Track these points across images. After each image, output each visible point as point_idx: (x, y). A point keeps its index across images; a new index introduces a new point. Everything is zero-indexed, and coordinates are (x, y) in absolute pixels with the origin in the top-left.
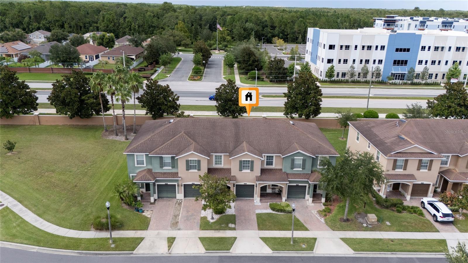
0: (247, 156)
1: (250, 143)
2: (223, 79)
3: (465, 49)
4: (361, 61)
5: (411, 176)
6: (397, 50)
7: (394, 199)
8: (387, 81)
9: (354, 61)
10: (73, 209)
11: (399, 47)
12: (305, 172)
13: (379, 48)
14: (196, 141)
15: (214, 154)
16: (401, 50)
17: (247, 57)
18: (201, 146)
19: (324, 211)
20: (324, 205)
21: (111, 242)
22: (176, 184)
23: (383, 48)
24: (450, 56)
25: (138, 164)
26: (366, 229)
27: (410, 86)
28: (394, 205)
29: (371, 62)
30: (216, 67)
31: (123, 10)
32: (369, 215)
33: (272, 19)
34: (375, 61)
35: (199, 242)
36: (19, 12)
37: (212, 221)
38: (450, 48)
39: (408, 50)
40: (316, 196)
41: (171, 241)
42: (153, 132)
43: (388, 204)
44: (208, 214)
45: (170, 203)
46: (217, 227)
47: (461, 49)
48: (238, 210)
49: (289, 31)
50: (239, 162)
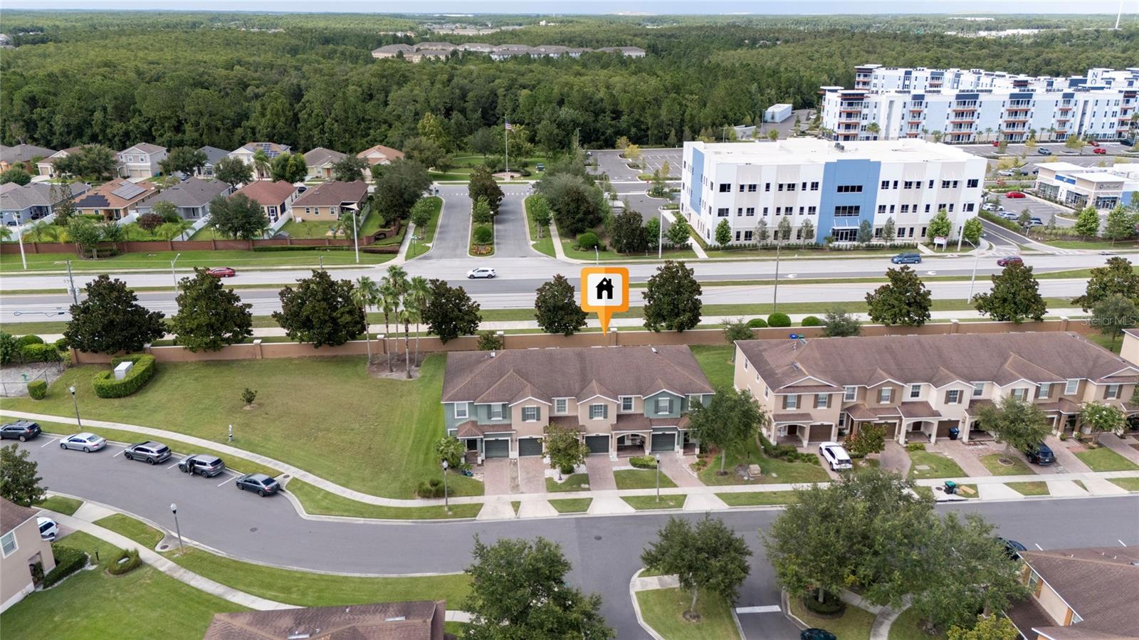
0: (599, 399)
1: (600, 382)
2: (532, 249)
3: (958, 184)
4: (779, 209)
5: (806, 416)
6: (840, 189)
7: (787, 446)
8: (825, 243)
9: (766, 210)
10: (383, 476)
11: (844, 184)
12: (673, 416)
13: (809, 186)
14: (530, 382)
15: (556, 399)
16: (847, 189)
17: (573, 205)
18: (538, 388)
19: (698, 464)
20: (698, 457)
21: (446, 509)
22: (509, 438)
23: (815, 186)
24: (933, 197)
25: (458, 415)
26: (747, 483)
27: (864, 252)
28: (785, 453)
29: (796, 211)
30: (513, 220)
31: (295, 81)
32: (751, 466)
33: (614, 96)
34: (802, 209)
35: (549, 504)
36: (79, 99)
37: (560, 482)
38: (932, 183)
39: (860, 189)
40: (687, 446)
41: (516, 505)
42: (471, 372)
43: (777, 452)
44: (555, 474)
45: (501, 463)
46: (568, 489)
47: (951, 185)
48: (590, 468)
49: (650, 121)
50: (589, 407)
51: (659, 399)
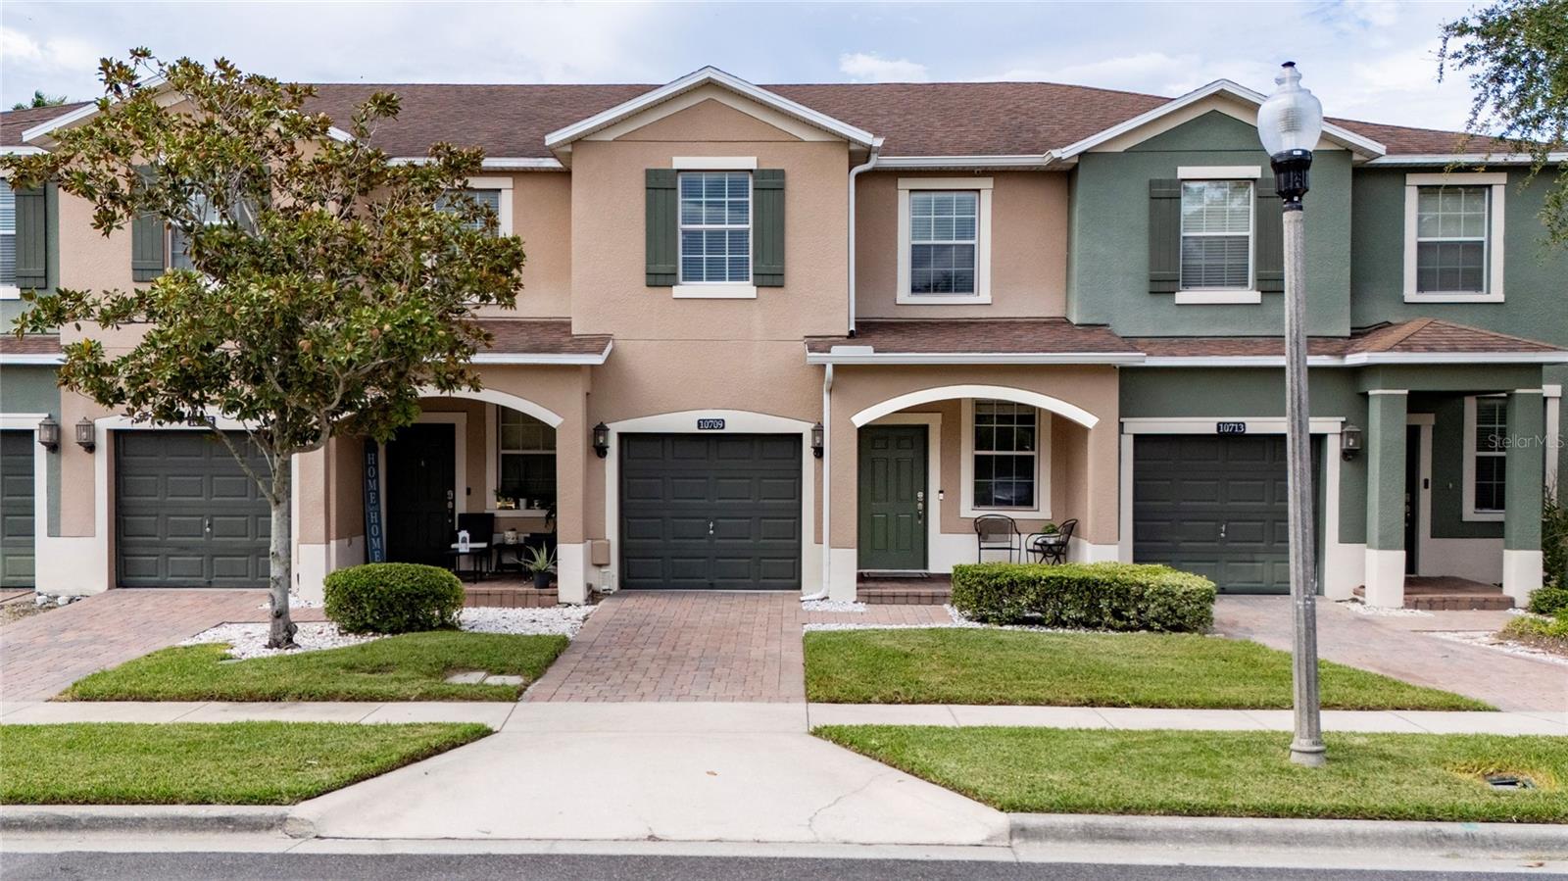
50: (644, 186)
51: (1183, 172)
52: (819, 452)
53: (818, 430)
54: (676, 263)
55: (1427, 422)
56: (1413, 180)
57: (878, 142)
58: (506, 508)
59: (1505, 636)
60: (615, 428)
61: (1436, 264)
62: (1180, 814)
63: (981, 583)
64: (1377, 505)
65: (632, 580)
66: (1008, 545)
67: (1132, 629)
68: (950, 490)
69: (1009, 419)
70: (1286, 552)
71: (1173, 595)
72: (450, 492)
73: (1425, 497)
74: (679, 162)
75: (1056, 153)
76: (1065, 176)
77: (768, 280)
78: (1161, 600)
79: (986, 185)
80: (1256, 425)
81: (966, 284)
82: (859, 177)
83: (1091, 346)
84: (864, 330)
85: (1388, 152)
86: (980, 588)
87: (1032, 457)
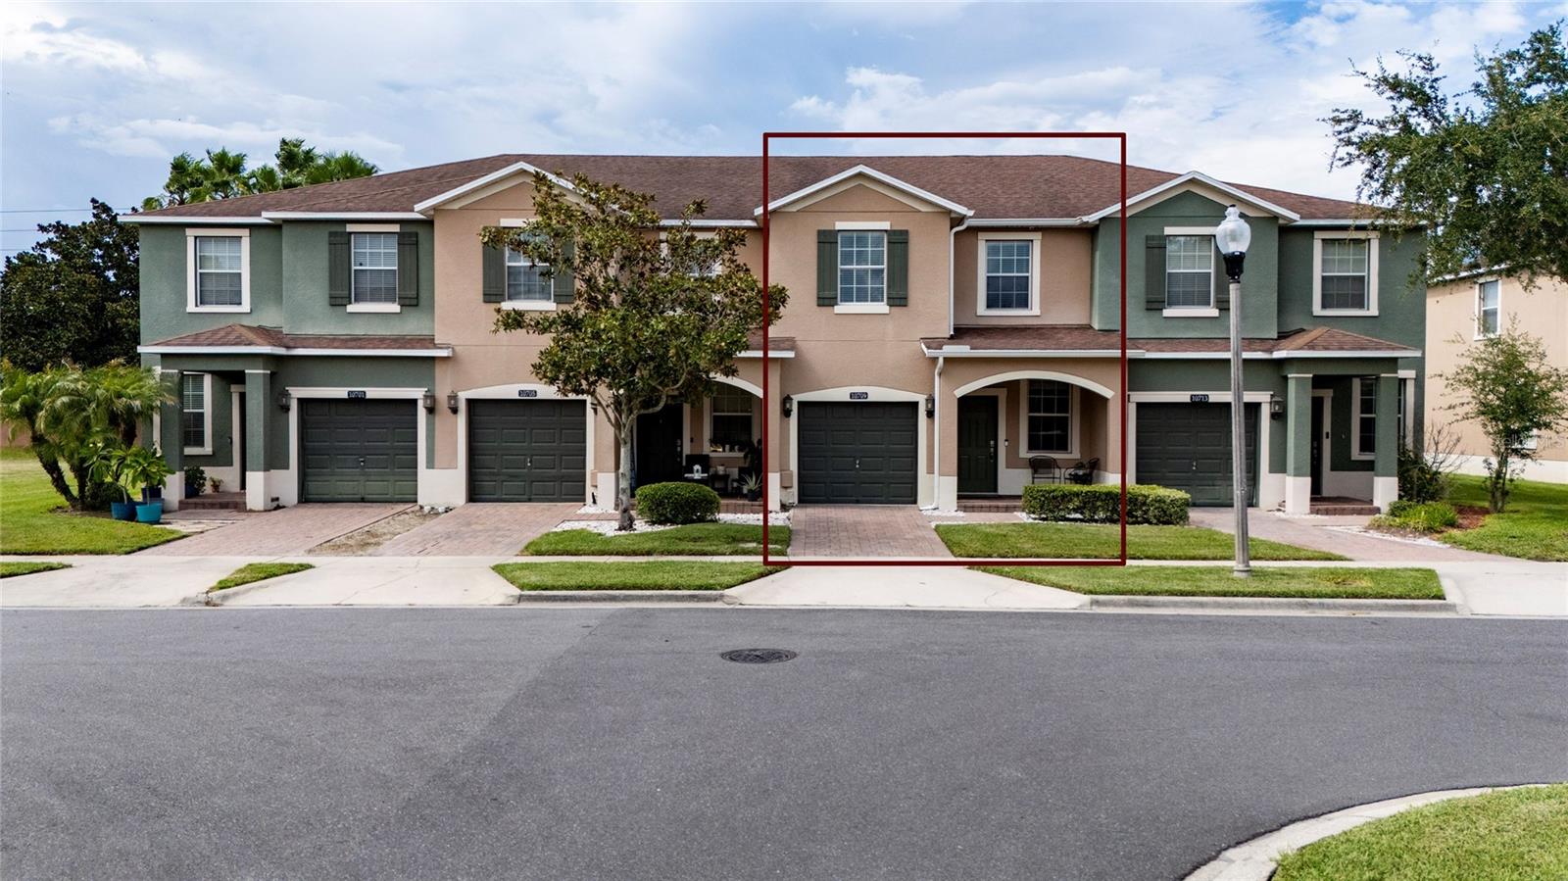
0: (867, 198)
22: (417, 393)
35: (486, 576)
48: (810, 522)
50: (816, 241)
51: (1168, 231)
52: (930, 414)
53: (931, 400)
54: (836, 290)
55: (1328, 395)
56: (1319, 236)
57: (971, 213)
58: (716, 451)
59: (1367, 529)
60: (797, 398)
61: (1334, 291)
62: (1176, 595)
63: (1043, 496)
64: (1293, 449)
65: (806, 498)
66: (1051, 476)
67: (1139, 523)
68: (1013, 440)
69: (1052, 392)
70: (1231, 479)
71: (1164, 502)
72: (679, 441)
73: (1327, 444)
74: (840, 226)
75: (1085, 219)
76: (1090, 232)
77: (898, 302)
78: (1157, 505)
79: (1037, 237)
80: (1215, 397)
81: (1024, 302)
82: (956, 234)
83: (1108, 345)
84: (960, 333)
85: (1301, 218)
86: (1043, 499)
87: (1067, 418)
